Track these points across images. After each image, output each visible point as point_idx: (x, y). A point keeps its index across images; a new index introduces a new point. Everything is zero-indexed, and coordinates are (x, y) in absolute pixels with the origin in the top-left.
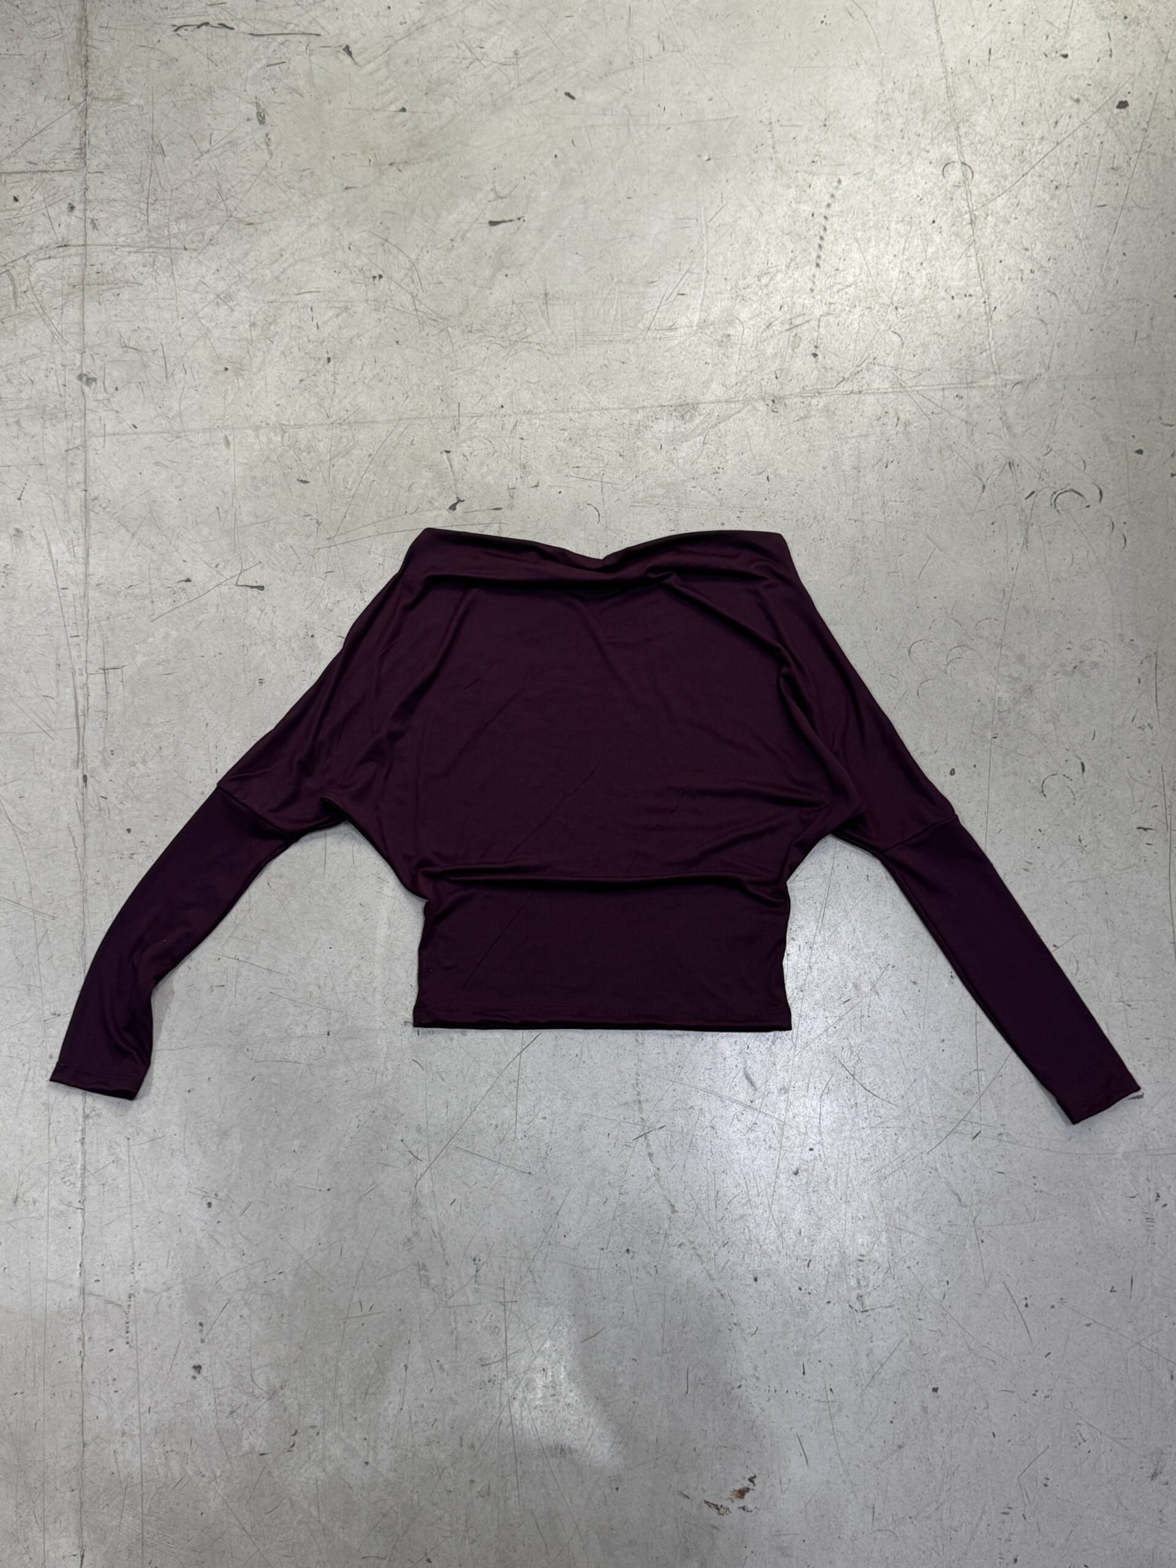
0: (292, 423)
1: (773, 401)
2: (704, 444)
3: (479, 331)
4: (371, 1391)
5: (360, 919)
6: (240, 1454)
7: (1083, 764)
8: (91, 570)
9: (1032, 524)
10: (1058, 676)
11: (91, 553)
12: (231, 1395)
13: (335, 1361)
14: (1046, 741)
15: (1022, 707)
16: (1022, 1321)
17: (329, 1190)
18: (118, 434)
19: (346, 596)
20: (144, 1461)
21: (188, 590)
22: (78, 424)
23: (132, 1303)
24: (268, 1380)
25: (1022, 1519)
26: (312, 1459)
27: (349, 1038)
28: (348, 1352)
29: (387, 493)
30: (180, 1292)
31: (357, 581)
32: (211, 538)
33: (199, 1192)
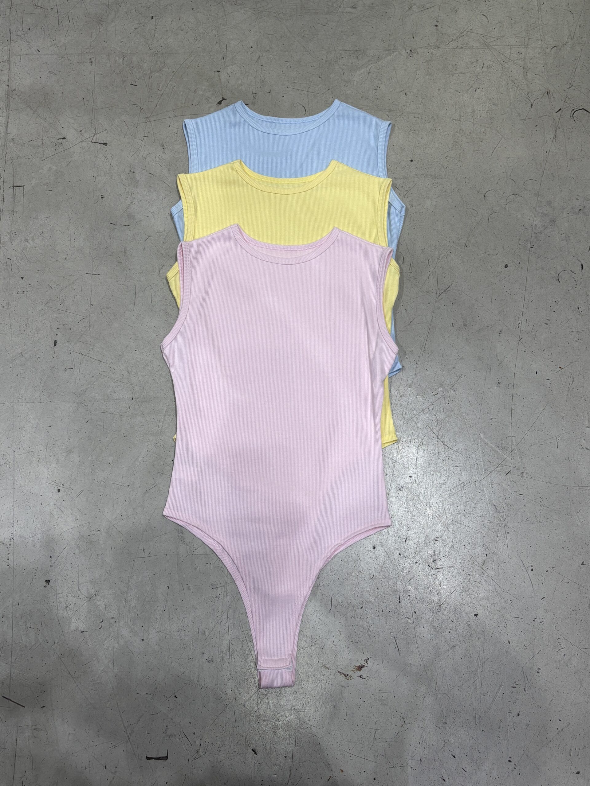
0: (129, 52)
1: (411, 51)
2: (369, 73)
3: (241, 4)
4: (147, 599)
5: (154, 335)
6: (69, 631)
7: (582, 265)
8: (9, 130)
9: (559, 128)
10: (570, 214)
11: (10, 121)
12: (66, 598)
13: (127, 582)
14: (561, 251)
15: (548, 231)
16: (529, 579)
17: (128, 486)
18: (29, 55)
19: (154, 151)
20: (14, 632)
21: (64, 144)
22: (6, 48)
23: (12, 543)
24: (88, 591)
25: (523, 690)
26: (112, 635)
27: (144, 402)
28: (135, 577)
29: (181, 93)
30: (40, 538)
31: (161, 142)
32: (79, 115)
33: (53, 483)
